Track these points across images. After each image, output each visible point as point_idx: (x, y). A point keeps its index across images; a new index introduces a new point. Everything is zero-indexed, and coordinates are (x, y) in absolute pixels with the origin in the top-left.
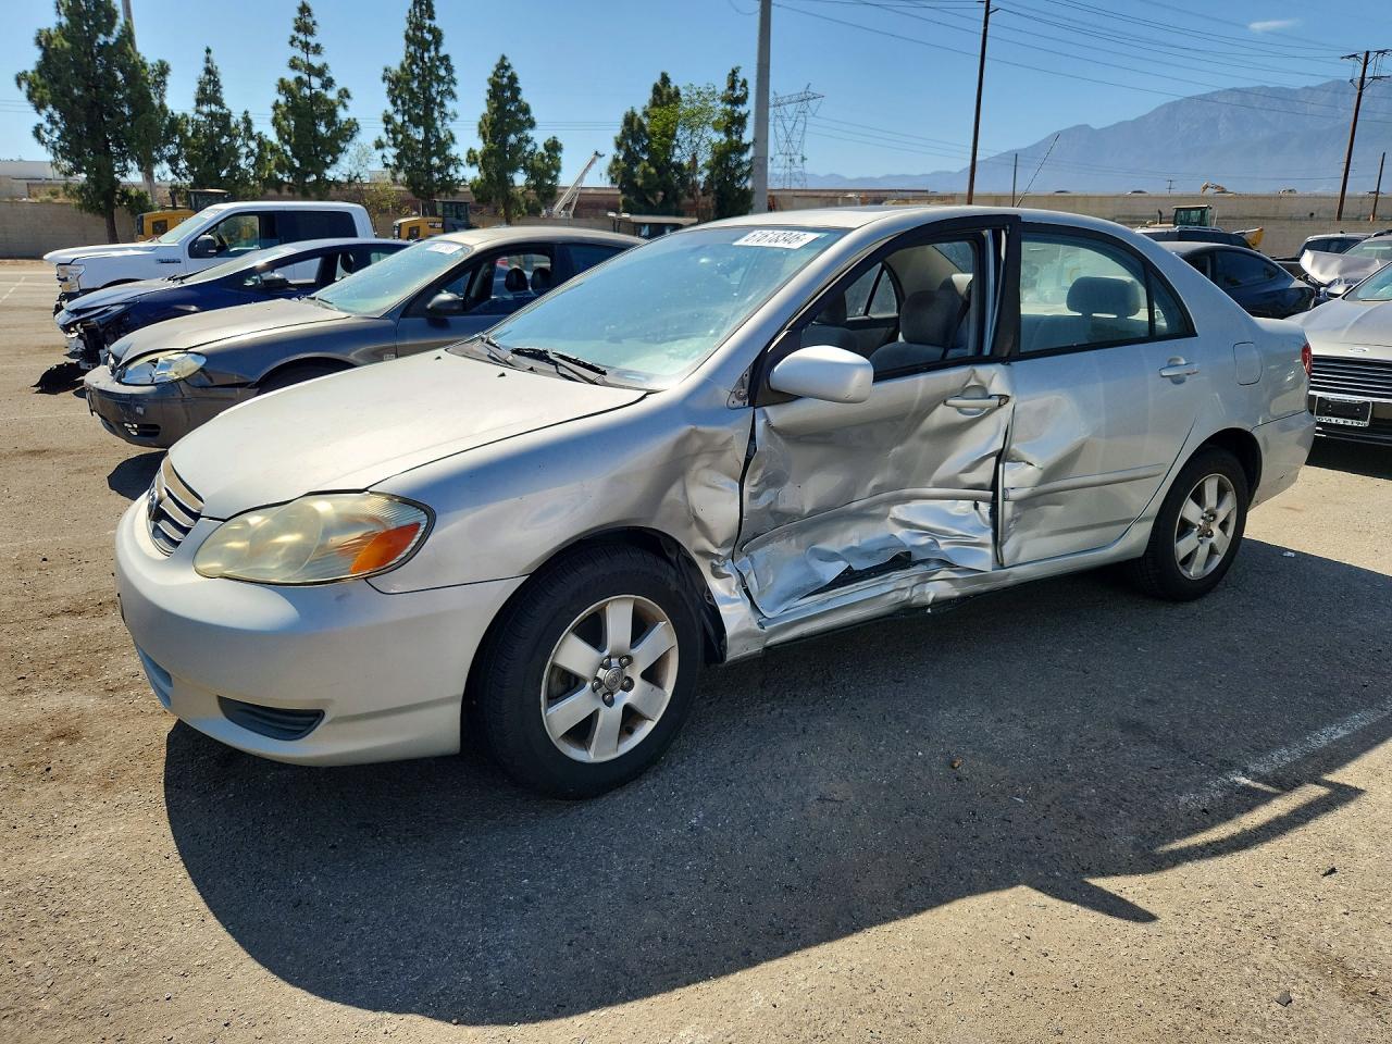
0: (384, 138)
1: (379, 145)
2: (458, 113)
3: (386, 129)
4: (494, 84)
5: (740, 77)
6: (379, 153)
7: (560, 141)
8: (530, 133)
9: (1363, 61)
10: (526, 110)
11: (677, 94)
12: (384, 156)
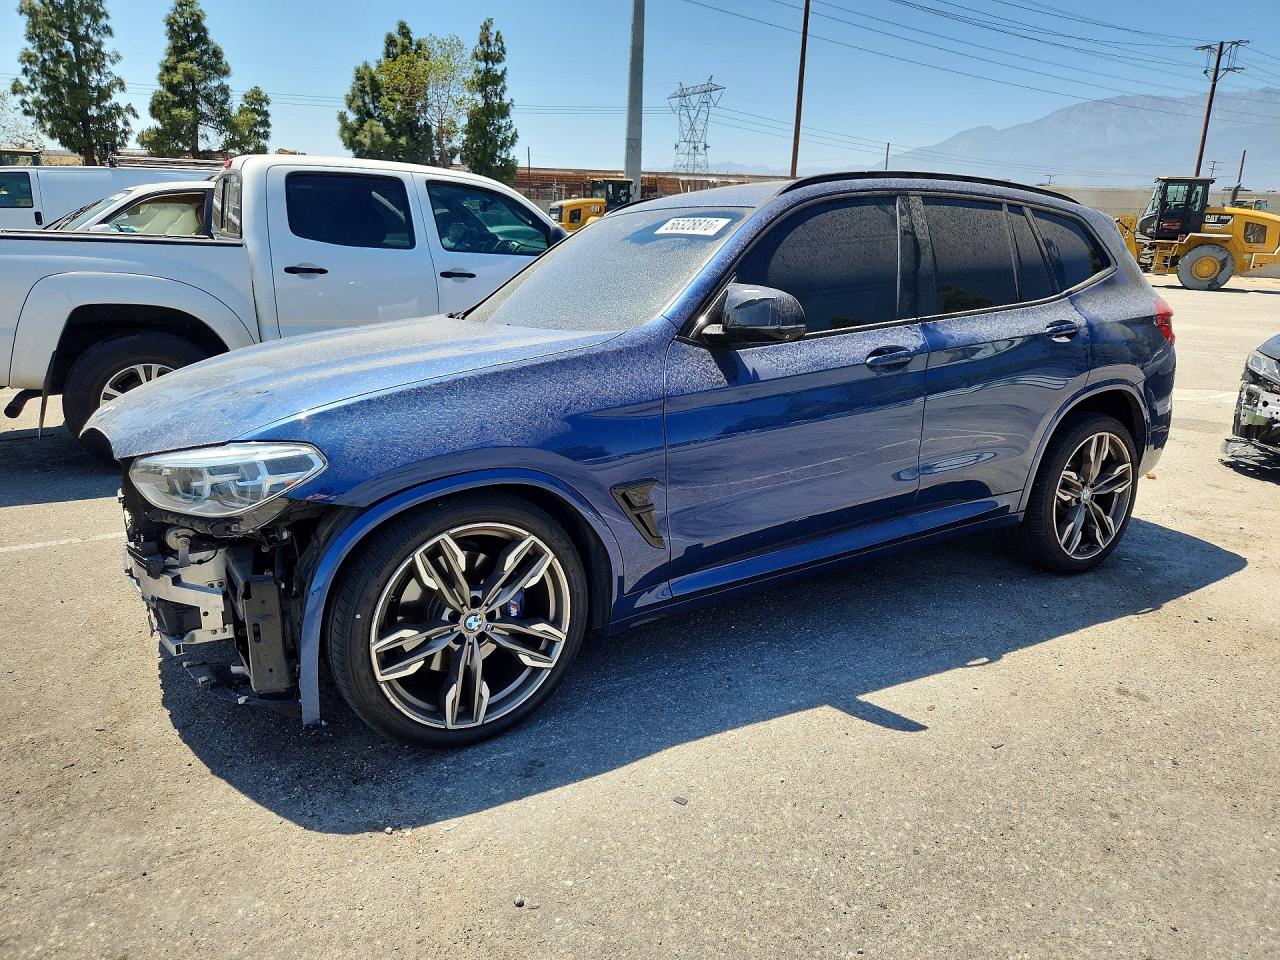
0: (25, 81)
1: (16, 89)
2: (121, 54)
3: (25, 71)
4: (171, 23)
5: (493, 30)
6: (19, 97)
7: (265, 90)
8: (226, 81)
9: (1217, 53)
10: (217, 54)
11: (419, 46)
12: (23, 102)
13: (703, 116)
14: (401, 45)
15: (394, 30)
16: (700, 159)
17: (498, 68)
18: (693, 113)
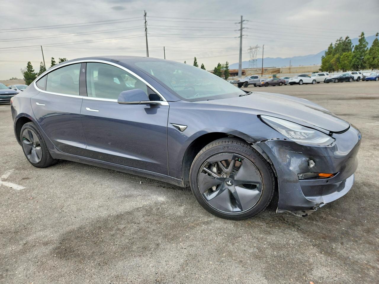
5: (227, 62)
13: (255, 53)
14: (219, 65)
15: (218, 64)
16: (255, 63)
17: (228, 66)
18: (253, 53)
